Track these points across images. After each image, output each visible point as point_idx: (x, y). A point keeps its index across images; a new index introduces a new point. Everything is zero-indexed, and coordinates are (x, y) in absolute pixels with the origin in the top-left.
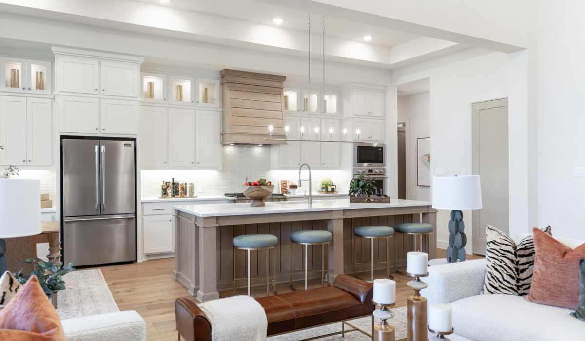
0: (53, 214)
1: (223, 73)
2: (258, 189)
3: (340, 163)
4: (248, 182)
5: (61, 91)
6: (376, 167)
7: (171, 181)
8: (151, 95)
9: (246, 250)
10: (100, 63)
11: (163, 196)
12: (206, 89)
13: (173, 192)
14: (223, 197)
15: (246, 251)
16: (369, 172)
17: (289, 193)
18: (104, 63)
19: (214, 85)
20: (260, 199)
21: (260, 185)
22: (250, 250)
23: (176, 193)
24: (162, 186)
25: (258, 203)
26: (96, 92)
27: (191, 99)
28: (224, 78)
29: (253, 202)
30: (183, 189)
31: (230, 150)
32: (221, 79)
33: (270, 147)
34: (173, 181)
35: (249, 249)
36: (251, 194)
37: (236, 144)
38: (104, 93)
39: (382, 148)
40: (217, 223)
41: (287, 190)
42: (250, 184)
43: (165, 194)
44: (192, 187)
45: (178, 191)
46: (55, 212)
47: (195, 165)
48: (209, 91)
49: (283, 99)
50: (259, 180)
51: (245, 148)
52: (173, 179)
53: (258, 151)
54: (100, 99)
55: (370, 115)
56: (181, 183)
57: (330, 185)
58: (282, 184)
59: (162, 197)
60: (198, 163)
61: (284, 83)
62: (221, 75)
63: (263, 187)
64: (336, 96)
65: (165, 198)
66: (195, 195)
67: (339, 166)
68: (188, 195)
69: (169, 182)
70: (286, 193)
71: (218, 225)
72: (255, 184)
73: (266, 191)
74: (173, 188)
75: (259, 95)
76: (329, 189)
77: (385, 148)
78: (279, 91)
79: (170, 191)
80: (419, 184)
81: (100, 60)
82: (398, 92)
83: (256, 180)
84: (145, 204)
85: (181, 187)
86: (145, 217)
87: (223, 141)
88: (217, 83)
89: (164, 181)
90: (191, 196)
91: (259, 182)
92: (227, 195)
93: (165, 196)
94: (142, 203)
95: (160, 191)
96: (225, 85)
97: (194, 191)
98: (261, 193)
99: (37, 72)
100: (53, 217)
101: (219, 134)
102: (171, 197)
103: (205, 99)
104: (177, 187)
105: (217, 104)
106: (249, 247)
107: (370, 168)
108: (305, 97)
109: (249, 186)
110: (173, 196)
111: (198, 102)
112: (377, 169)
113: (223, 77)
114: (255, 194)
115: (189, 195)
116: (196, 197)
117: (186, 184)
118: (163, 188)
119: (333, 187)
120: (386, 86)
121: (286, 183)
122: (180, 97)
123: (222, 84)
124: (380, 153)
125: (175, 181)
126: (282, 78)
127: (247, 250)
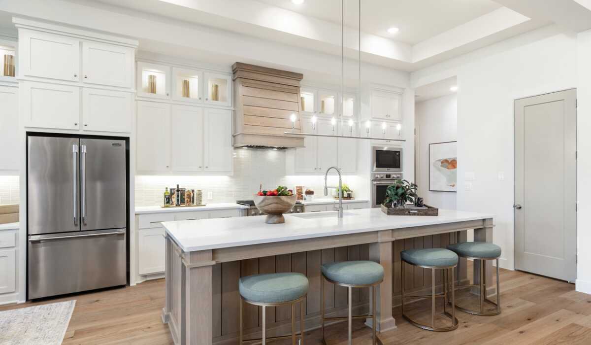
0: (15, 231)
1: (235, 67)
2: (276, 201)
3: (357, 169)
4: (262, 191)
5: (26, 76)
6: (393, 172)
7: (176, 188)
8: (153, 89)
9: (259, 306)
10: (80, 44)
11: (166, 205)
12: (217, 86)
13: (178, 200)
14: (235, 205)
15: (260, 308)
16: (387, 177)
17: (305, 199)
18: (86, 45)
19: (226, 81)
20: (277, 215)
21: (280, 195)
22: (266, 307)
23: (181, 201)
24: (165, 193)
25: (275, 219)
26: (76, 79)
27: (199, 95)
28: (236, 74)
29: (269, 217)
30: (189, 196)
31: (244, 153)
32: (233, 75)
33: (285, 151)
34: (178, 187)
35: (264, 306)
36: (266, 208)
37: (250, 147)
38: (86, 80)
39: (399, 152)
40: (213, 259)
41: (302, 196)
42: (265, 194)
43: (168, 203)
44: (200, 194)
45: (184, 199)
46: (18, 229)
47: (204, 169)
48: (219, 89)
49: (300, 100)
50: (277, 187)
51: (259, 152)
52: (178, 186)
53: (272, 154)
54: (81, 87)
55: (388, 118)
56: (187, 189)
57: (346, 191)
58: (297, 190)
59: (166, 207)
60: (207, 167)
61: (301, 82)
62: (233, 71)
63: (283, 198)
64: (353, 99)
65: (167, 207)
66: (203, 203)
67: (355, 171)
68: (195, 204)
69: (174, 189)
70: (302, 199)
71: (214, 263)
72: (272, 194)
73: (287, 203)
74: (178, 196)
75: (274, 93)
76: (345, 195)
77: (402, 153)
78: (295, 90)
79: (174, 199)
80: (431, 189)
81: (82, 40)
82: (416, 96)
83: (273, 188)
84: (140, 217)
85: (187, 195)
86: (140, 231)
87: (235, 143)
88: (229, 78)
89: (167, 188)
90: (199, 205)
91: (278, 191)
92: (239, 202)
93: (168, 205)
94: (136, 214)
95: (162, 199)
96: (238, 80)
97: (203, 199)
98: (280, 206)
99: (5, 56)
100: (15, 234)
101: (231, 136)
102: (175, 205)
103: (216, 97)
104: (182, 194)
105: (229, 102)
106: (264, 302)
107: (388, 173)
108: (322, 100)
109: (263, 197)
110: (178, 205)
111: (207, 99)
112: (394, 174)
113: (234, 72)
114: (273, 207)
115: (197, 203)
116: (205, 205)
117: (193, 191)
118: (165, 196)
119: (349, 192)
120: (403, 89)
121: (302, 189)
122: (187, 94)
123: (234, 80)
124: (398, 158)
125: (180, 187)
126: (298, 76)
127: (262, 307)
